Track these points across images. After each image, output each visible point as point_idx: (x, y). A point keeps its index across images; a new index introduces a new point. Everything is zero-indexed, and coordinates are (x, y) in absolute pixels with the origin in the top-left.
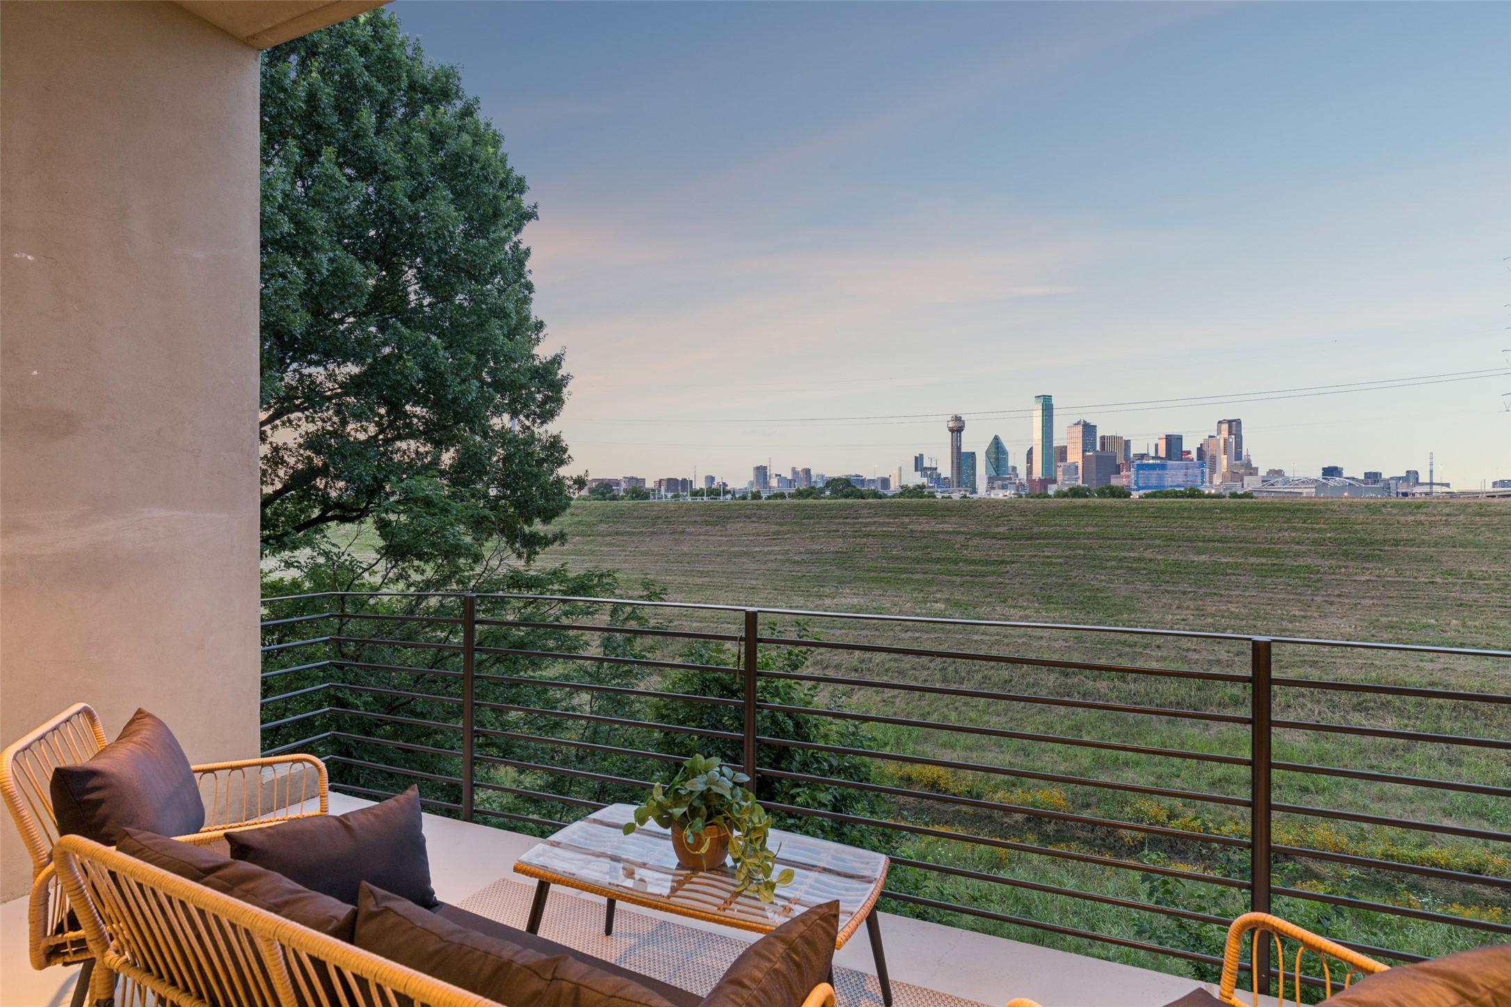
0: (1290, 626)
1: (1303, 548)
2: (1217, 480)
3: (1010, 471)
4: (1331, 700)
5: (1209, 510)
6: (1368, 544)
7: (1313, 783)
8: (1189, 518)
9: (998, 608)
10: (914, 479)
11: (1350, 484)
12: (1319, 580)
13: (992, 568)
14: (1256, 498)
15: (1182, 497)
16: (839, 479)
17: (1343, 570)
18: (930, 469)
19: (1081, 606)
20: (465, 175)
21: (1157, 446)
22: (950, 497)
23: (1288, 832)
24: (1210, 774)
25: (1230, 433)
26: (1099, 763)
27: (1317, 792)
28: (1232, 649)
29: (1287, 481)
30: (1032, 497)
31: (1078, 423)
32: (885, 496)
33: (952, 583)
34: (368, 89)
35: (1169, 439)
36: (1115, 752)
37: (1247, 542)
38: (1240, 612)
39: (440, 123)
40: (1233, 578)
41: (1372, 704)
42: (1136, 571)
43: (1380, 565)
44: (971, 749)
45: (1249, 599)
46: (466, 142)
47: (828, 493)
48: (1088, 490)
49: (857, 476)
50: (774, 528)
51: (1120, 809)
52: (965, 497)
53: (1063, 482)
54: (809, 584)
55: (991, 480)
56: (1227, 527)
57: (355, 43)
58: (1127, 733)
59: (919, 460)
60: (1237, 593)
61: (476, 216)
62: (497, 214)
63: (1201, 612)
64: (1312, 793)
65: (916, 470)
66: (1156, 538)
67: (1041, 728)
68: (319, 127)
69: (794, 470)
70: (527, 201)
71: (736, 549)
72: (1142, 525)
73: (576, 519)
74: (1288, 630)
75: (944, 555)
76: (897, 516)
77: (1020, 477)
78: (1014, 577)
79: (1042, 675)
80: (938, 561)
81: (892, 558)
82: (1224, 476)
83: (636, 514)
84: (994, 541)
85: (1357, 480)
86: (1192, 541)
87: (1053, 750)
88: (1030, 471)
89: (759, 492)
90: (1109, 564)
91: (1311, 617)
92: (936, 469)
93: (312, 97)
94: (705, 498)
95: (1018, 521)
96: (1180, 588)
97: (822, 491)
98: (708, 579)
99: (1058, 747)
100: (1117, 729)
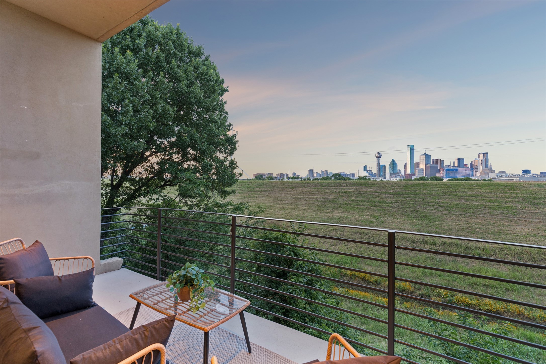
0: (503, 228)
1: (510, 200)
2: (478, 174)
3: (398, 171)
4: (520, 257)
5: (471, 185)
6: (537, 199)
7: (511, 287)
8: (463, 188)
9: (389, 219)
10: (363, 174)
11: (534, 176)
12: (516, 212)
13: (388, 205)
14: (493, 181)
15: (463, 180)
16: (337, 174)
17: (526, 208)
18: (369, 170)
19: (420, 219)
20: (204, 79)
21: (454, 162)
22: (376, 180)
23: (500, 305)
24: (468, 281)
25: (484, 157)
26: (425, 275)
27: (512, 291)
28: (479, 236)
29: (507, 175)
30: (406, 180)
31: (424, 155)
32: (353, 180)
33: (373, 209)
34: (175, 54)
35: (459, 160)
36: (431, 271)
37: (486, 197)
38: (483, 223)
39: (197, 63)
40: (480, 210)
41: (537, 259)
42: (442, 207)
43: (542, 207)
44: (377, 267)
45: (487, 218)
46: (204, 69)
47: (333, 178)
48: (427, 178)
49: (343, 173)
50: (312, 190)
51: (432, 291)
52: (381, 180)
53: (418, 175)
54: (323, 209)
55: (391, 175)
56: (478, 192)
57: (171, 40)
58: (436, 264)
59: (365, 168)
60: (482, 216)
61: (207, 91)
62: (214, 91)
63: (467, 222)
64: (510, 291)
65: (364, 171)
66: (450, 195)
67: (404, 261)
68: (160, 66)
69: (322, 171)
70: (225, 86)
71: (300, 196)
72: (445, 190)
73: (249, 186)
74: (502, 230)
75: (370, 200)
76: (354, 186)
77: (402, 173)
78: (396, 208)
79: (405, 242)
80: (368, 202)
81: (352, 200)
82: (481, 173)
83: (268, 185)
84: (389, 195)
85: (537, 175)
86: (464, 197)
87: (408, 269)
88: (405, 171)
89: (310, 178)
90: (431, 204)
91: (512, 225)
92: (371, 170)
93: (158, 57)
94: (291, 180)
95: (397, 189)
96: (459, 213)
97: (331, 178)
98: (290, 206)
99: (410, 267)
100: (432, 263)
